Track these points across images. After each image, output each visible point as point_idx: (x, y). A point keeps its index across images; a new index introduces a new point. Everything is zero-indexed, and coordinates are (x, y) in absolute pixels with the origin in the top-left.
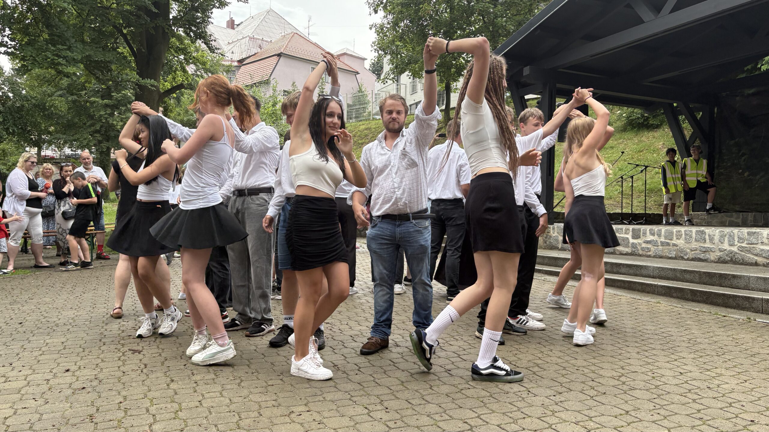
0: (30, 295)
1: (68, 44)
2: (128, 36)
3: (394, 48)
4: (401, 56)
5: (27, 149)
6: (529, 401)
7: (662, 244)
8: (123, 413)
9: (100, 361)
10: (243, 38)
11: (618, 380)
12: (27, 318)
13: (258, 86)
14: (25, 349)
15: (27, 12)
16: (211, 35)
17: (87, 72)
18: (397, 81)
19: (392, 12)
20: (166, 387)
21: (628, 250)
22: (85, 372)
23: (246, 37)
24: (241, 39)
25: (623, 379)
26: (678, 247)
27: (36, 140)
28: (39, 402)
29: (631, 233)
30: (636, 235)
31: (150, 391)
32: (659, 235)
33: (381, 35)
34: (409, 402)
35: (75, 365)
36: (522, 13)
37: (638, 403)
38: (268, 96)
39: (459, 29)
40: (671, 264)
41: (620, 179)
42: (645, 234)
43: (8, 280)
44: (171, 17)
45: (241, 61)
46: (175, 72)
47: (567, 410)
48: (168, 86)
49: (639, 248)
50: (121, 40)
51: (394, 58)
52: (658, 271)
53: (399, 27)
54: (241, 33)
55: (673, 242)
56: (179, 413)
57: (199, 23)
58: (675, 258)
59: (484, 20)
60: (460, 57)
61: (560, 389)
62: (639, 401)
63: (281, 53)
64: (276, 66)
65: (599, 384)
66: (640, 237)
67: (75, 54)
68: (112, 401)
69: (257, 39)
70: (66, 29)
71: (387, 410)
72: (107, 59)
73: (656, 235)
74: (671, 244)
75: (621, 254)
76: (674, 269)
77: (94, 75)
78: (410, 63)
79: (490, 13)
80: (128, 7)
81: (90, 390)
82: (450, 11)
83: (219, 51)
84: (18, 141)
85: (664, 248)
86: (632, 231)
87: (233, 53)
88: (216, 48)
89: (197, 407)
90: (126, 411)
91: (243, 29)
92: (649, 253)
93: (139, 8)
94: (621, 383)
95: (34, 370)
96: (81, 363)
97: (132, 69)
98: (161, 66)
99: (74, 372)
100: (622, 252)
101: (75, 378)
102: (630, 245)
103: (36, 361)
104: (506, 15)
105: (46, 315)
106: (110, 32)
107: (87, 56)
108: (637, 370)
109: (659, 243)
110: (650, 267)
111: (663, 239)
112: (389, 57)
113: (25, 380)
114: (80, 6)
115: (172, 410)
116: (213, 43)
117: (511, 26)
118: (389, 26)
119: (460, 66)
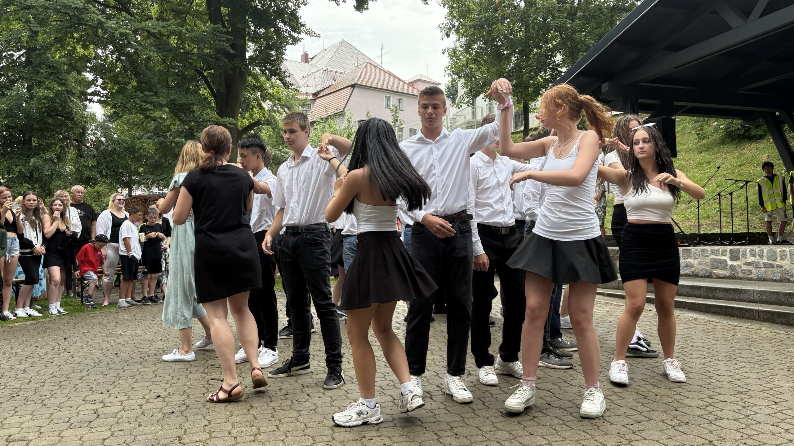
0: (124, 329)
1: (154, 90)
2: (208, 78)
3: (468, 71)
4: (476, 79)
5: (119, 190)
6: (604, 430)
7: (765, 265)
8: (208, 435)
9: (186, 388)
10: (318, 71)
11: (704, 409)
12: (122, 349)
13: (333, 119)
14: (120, 377)
15: (117, 61)
16: (285, 72)
17: (172, 115)
18: (473, 104)
19: (465, 34)
20: (247, 413)
21: (727, 273)
22: (174, 398)
23: (320, 70)
24: (315, 72)
25: (710, 408)
26: (783, 269)
27: (127, 182)
28: (134, 425)
29: (728, 255)
30: (735, 257)
31: (232, 415)
32: (761, 256)
33: (454, 59)
34: (479, 429)
35: (165, 391)
36: (603, 25)
37: (723, 433)
38: (343, 128)
39: (535, 47)
40: (774, 288)
41: (718, 197)
42: (744, 255)
43: (104, 314)
44: (247, 57)
45: (315, 95)
46: (252, 109)
47: (645, 439)
48: (246, 123)
49: (739, 270)
50: (202, 82)
51: (468, 81)
52: (759, 295)
53: (473, 50)
54: (316, 66)
55: (777, 263)
56: (258, 436)
57: (274, 60)
58: (781, 281)
59: (561, 36)
60: (537, 76)
61: (640, 418)
62: (725, 431)
63: (355, 84)
64: (350, 97)
65: (682, 414)
66: (739, 259)
67: (161, 98)
68: (198, 424)
69: (331, 71)
70: (152, 76)
71: (457, 436)
72: (190, 102)
73: (757, 256)
74: (775, 266)
75: (719, 277)
76: (778, 293)
77: (178, 117)
78: (485, 85)
79: (567, 29)
80: (208, 51)
81: (178, 414)
82: (526, 29)
83: (293, 87)
84: (111, 183)
85: (767, 269)
86: (730, 252)
87: (307, 86)
88: (291, 84)
89: (274, 431)
90: (210, 433)
91: (317, 62)
92: (750, 276)
93: (218, 51)
94: (707, 413)
95: (129, 397)
96: (170, 390)
97: (212, 109)
98: (239, 104)
99: (164, 398)
100: (720, 276)
101: (165, 403)
102: (728, 267)
103: (130, 388)
104: (585, 30)
105: (139, 346)
106: (192, 76)
107: (172, 100)
108: (726, 400)
109: (762, 264)
110: (750, 290)
111: (765, 260)
112: (463, 80)
113: (121, 405)
114: (164, 53)
115: (252, 433)
116: (287, 79)
117: (590, 40)
118: (462, 49)
119: (538, 85)
